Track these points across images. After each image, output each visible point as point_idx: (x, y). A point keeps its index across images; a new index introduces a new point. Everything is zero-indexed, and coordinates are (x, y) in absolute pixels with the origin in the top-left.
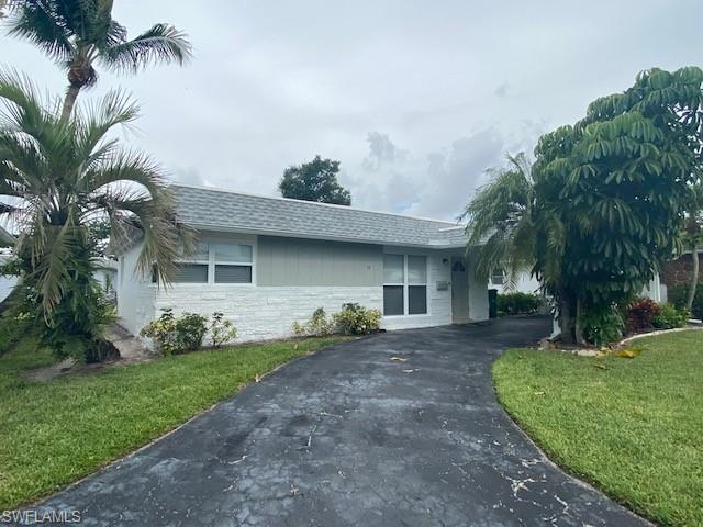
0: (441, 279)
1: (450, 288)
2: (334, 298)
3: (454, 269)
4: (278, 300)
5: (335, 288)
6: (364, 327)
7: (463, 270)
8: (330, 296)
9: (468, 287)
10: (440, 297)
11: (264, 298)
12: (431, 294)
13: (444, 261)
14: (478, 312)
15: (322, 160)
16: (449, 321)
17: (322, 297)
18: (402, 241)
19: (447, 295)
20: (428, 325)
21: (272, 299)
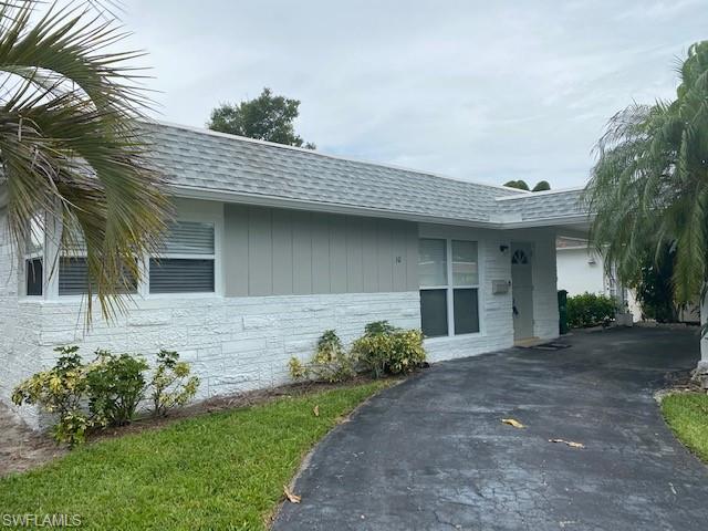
0: (497, 276)
1: (510, 290)
2: (348, 314)
3: (514, 261)
4: (261, 321)
5: (348, 297)
6: (405, 362)
7: (525, 262)
8: (342, 311)
9: (532, 288)
10: (496, 305)
11: (237, 319)
12: (485, 301)
13: (502, 248)
14: (545, 328)
15: (273, 96)
16: (509, 343)
17: (330, 313)
18: (451, 216)
19: (506, 302)
20: (481, 351)
21: (252, 319)
